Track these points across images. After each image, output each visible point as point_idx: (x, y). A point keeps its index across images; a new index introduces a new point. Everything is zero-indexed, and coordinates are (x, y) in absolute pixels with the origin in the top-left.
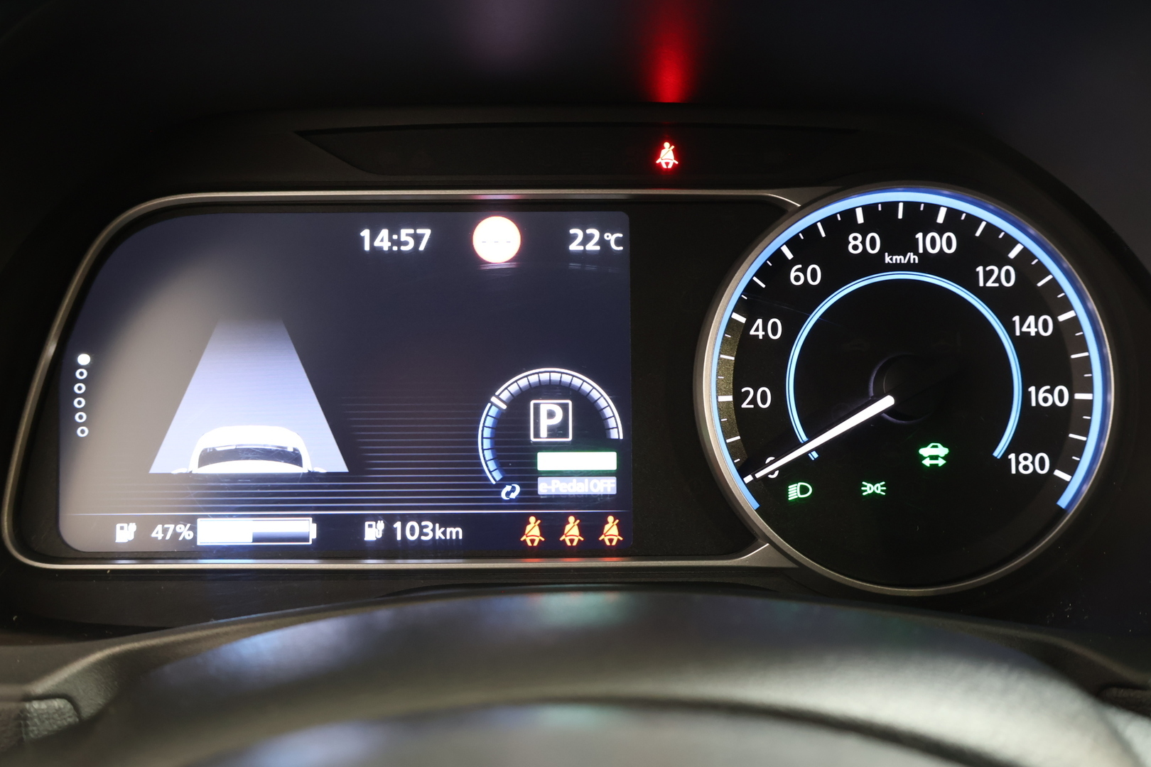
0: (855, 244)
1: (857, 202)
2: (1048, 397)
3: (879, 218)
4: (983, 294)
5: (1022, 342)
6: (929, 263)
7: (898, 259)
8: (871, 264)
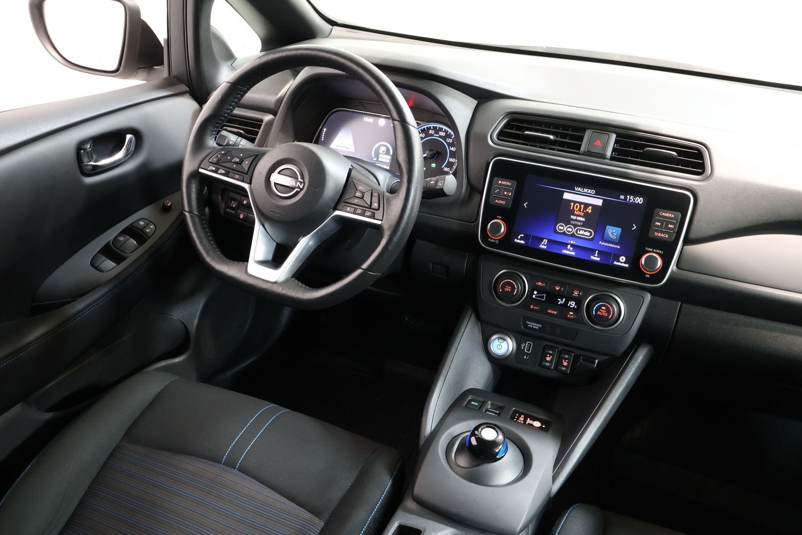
0: (430, 132)
1: (432, 125)
2: (451, 160)
3: (435, 128)
4: (447, 143)
5: (451, 151)
6: (440, 137)
7: (436, 135)
8: (432, 135)
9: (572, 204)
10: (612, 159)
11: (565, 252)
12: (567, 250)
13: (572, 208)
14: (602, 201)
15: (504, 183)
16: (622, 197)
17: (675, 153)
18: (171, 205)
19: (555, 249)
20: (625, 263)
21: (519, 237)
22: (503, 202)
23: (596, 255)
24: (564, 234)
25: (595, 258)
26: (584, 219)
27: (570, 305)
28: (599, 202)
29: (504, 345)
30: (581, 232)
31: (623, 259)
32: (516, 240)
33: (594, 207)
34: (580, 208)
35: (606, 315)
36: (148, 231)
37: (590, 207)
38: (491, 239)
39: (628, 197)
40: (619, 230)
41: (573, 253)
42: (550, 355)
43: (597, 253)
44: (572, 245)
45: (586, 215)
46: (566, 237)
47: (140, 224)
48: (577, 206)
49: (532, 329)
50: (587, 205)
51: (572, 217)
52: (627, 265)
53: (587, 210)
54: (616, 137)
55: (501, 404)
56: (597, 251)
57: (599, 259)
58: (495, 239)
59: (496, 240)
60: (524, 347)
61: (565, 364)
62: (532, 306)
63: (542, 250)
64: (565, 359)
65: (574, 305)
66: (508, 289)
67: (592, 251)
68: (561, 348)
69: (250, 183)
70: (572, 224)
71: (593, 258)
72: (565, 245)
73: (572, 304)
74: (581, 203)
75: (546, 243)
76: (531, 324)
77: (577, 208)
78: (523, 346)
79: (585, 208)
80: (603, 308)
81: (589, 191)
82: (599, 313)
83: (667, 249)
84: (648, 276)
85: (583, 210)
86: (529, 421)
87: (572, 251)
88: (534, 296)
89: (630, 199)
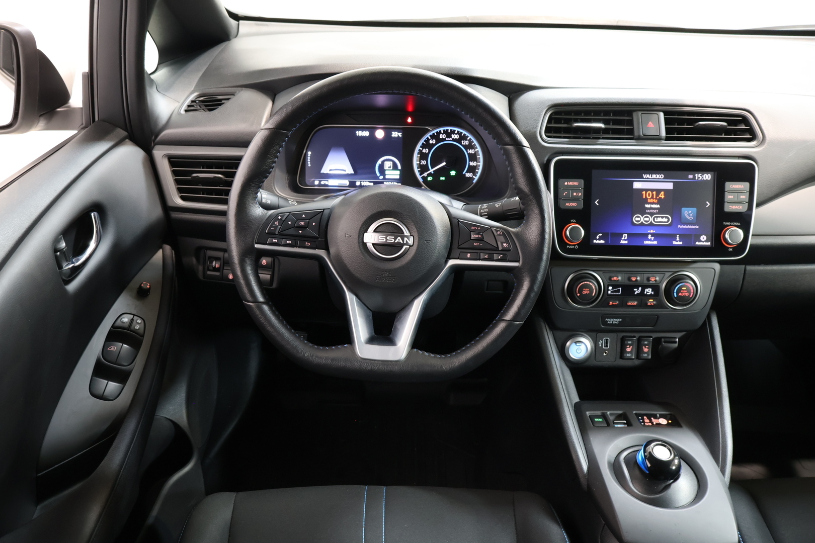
0: (441, 136)
1: (442, 129)
2: (472, 164)
3: (445, 132)
4: (463, 146)
5: (469, 154)
6: (454, 140)
7: (449, 139)
8: (444, 140)
9: (644, 192)
10: (667, 139)
11: (646, 243)
12: (649, 240)
13: (644, 197)
14: (672, 184)
15: (571, 183)
16: (691, 176)
17: (724, 124)
18: (150, 286)
19: (636, 243)
20: (706, 241)
21: (598, 238)
22: (574, 204)
23: (678, 239)
24: (642, 224)
25: (678, 243)
26: (658, 206)
27: (647, 292)
28: (669, 186)
29: (583, 347)
30: (659, 219)
31: (703, 238)
32: (595, 241)
33: (666, 191)
34: (653, 195)
35: (687, 294)
36: (137, 327)
37: (662, 193)
38: (570, 245)
39: (696, 175)
40: (695, 210)
41: (655, 243)
42: (630, 345)
43: (678, 238)
44: (653, 235)
45: (660, 201)
46: (646, 227)
47: (123, 323)
48: (649, 194)
49: (612, 325)
50: (658, 191)
51: (647, 206)
52: (709, 244)
53: (660, 196)
54: (665, 115)
55: (620, 412)
56: (678, 236)
57: (681, 243)
58: (573, 245)
59: (575, 245)
60: (602, 344)
61: (646, 350)
62: (611, 303)
63: (624, 246)
64: (645, 345)
65: (650, 291)
66: (586, 292)
67: (673, 237)
68: (637, 335)
69: (326, 248)
70: (648, 213)
71: (674, 243)
72: (645, 236)
73: (649, 291)
74: (652, 190)
75: (626, 238)
76: (610, 321)
77: (649, 196)
78: (600, 343)
79: (657, 195)
80: (683, 288)
81: (658, 176)
82: (680, 294)
83: (744, 220)
84: (731, 250)
85: (656, 196)
86: (655, 421)
87: (653, 241)
88: (609, 292)
89: (699, 178)
